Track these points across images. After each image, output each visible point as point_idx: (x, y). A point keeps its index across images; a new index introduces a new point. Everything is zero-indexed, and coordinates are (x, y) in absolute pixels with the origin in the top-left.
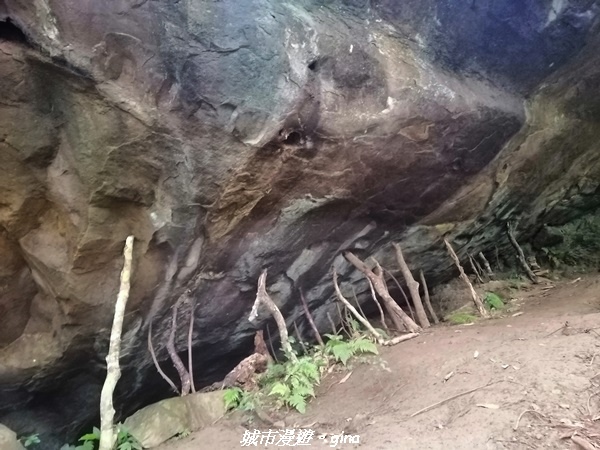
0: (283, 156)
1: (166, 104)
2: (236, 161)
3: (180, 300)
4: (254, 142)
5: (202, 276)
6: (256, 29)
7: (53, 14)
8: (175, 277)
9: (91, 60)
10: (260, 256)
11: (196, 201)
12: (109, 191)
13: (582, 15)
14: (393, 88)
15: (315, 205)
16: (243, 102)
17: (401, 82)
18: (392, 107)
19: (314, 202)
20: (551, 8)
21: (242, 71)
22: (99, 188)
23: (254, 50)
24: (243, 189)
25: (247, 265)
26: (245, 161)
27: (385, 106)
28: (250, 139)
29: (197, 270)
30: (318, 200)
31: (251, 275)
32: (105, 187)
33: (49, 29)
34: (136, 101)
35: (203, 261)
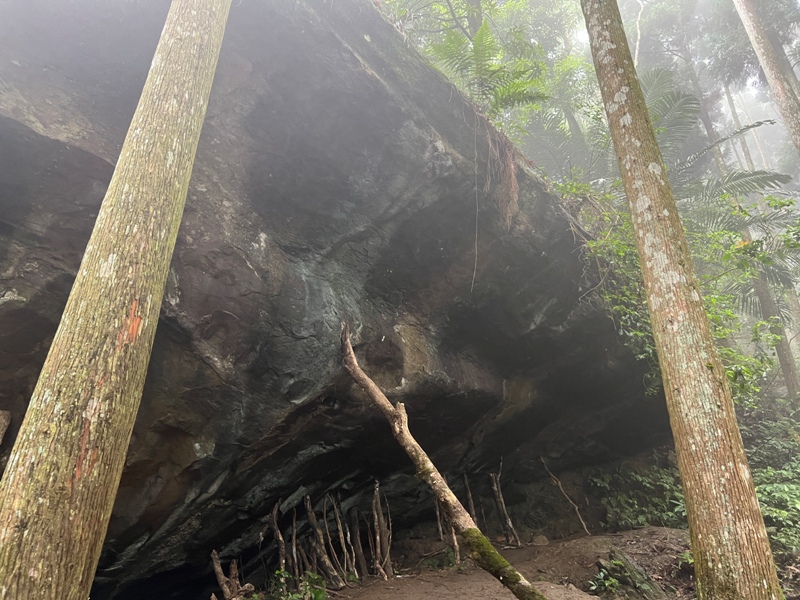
0: (315, 413)
1: (242, 365)
2: (280, 415)
3: (189, 521)
4: (297, 402)
5: (216, 502)
6: (323, 323)
7: (180, 289)
8: (194, 501)
9: (197, 325)
10: (266, 490)
11: (238, 440)
12: (170, 422)
13: (555, 328)
14: (407, 370)
15: (324, 451)
16: (300, 373)
17: (414, 367)
18: (404, 385)
19: (324, 448)
20: (533, 321)
21: (306, 352)
22: (163, 418)
23: (319, 339)
24: (277, 436)
25: (253, 497)
26: (286, 415)
27: (399, 384)
28: (295, 399)
29: (214, 497)
30: (328, 447)
31: (252, 506)
32: (168, 418)
33: (172, 297)
34: (219, 358)
35: (221, 489)
